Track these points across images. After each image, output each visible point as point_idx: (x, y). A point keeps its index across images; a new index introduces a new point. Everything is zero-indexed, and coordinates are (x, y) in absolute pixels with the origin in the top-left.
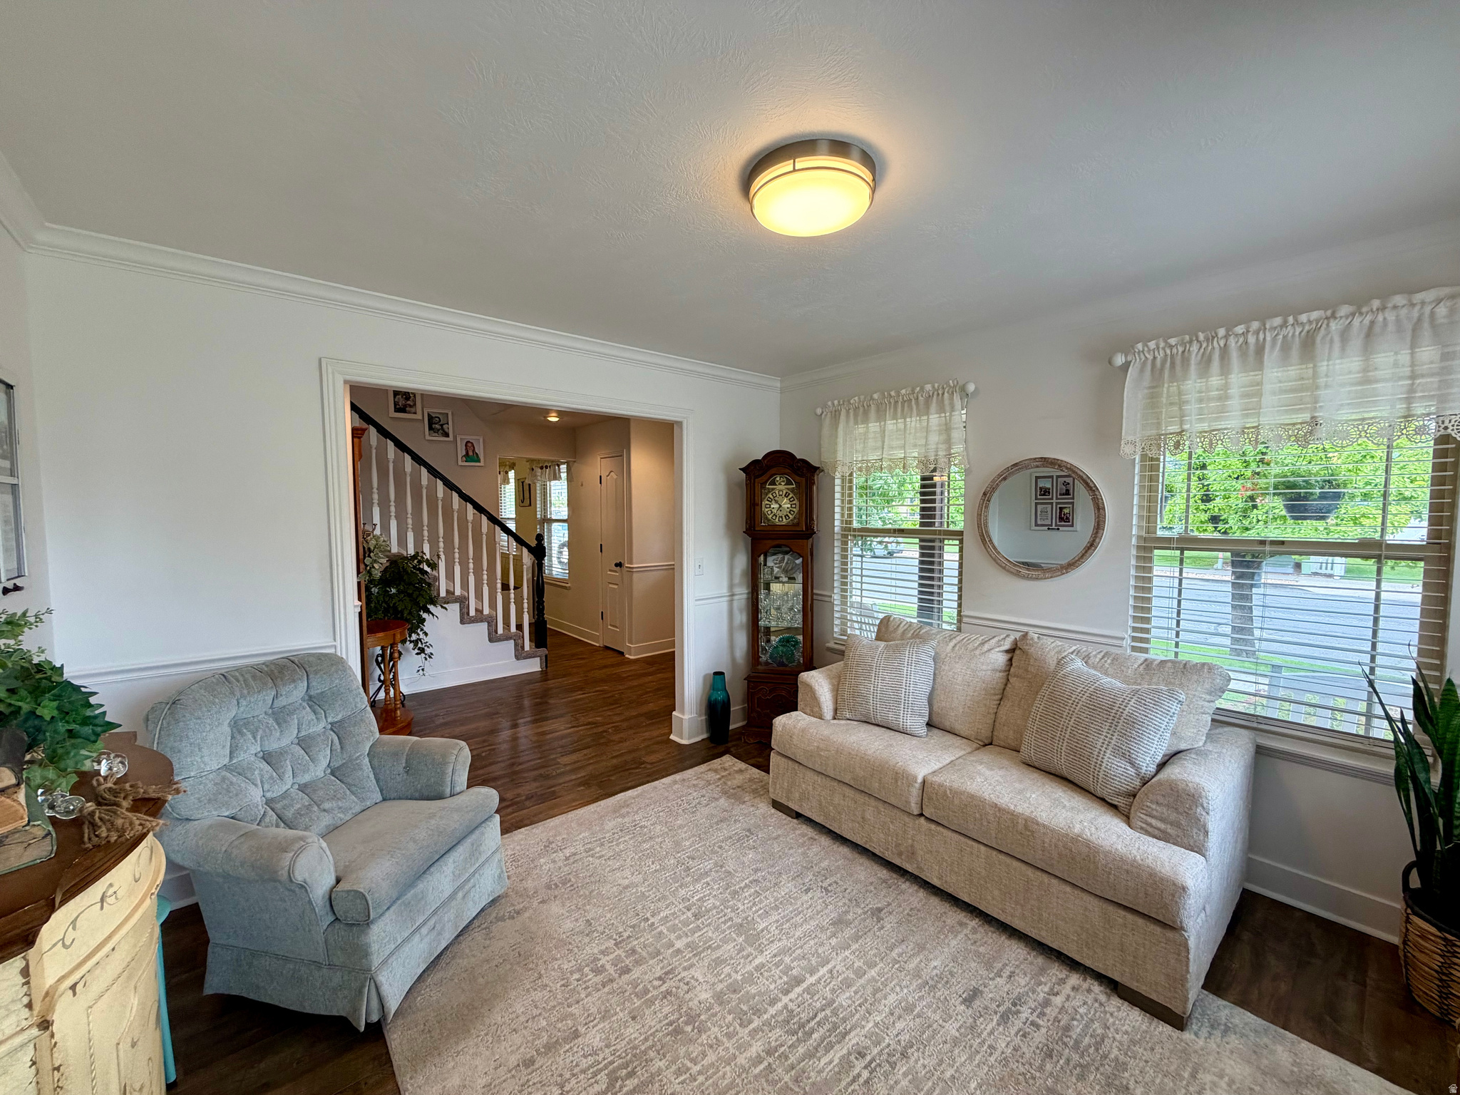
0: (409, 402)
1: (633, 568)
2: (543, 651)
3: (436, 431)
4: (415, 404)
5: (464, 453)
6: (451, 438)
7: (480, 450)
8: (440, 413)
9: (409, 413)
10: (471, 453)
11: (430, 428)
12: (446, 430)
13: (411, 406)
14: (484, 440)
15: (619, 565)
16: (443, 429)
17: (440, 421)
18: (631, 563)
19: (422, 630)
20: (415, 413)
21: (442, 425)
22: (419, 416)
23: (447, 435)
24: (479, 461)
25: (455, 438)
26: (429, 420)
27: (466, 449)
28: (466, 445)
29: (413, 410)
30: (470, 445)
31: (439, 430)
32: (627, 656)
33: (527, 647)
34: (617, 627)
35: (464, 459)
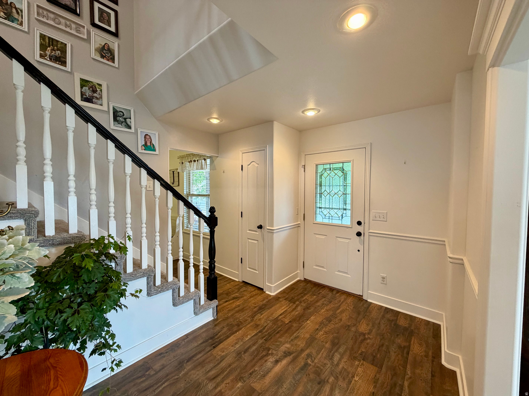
0: (95, 95)
1: (274, 230)
2: (215, 303)
3: (121, 123)
4: (101, 97)
5: (143, 143)
6: (133, 130)
7: (155, 142)
8: (123, 109)
9: (95, 103)
10: (149, 144)
11: (115, 119)
12: (129, 123)
13: (97, 98)
14: (159, 134)
15: (260, 227)
16: (126, 122)
17: (124, 115)
18: (273, 227)
19: (108, 332)
20: (102, 105)
21: (125, 119)
22: (105, 108)
23: (130, 127)
24: (155, 150)
25: (136, 130)
26: (114, 113)
27: (145, 140)
28: (145, 137)
29: (99, 102)
30: (148, 137)
31: (123, 122)
32: (267, 292)
33: (202, 302)
34: (256, 270)
35: (144, 148)
